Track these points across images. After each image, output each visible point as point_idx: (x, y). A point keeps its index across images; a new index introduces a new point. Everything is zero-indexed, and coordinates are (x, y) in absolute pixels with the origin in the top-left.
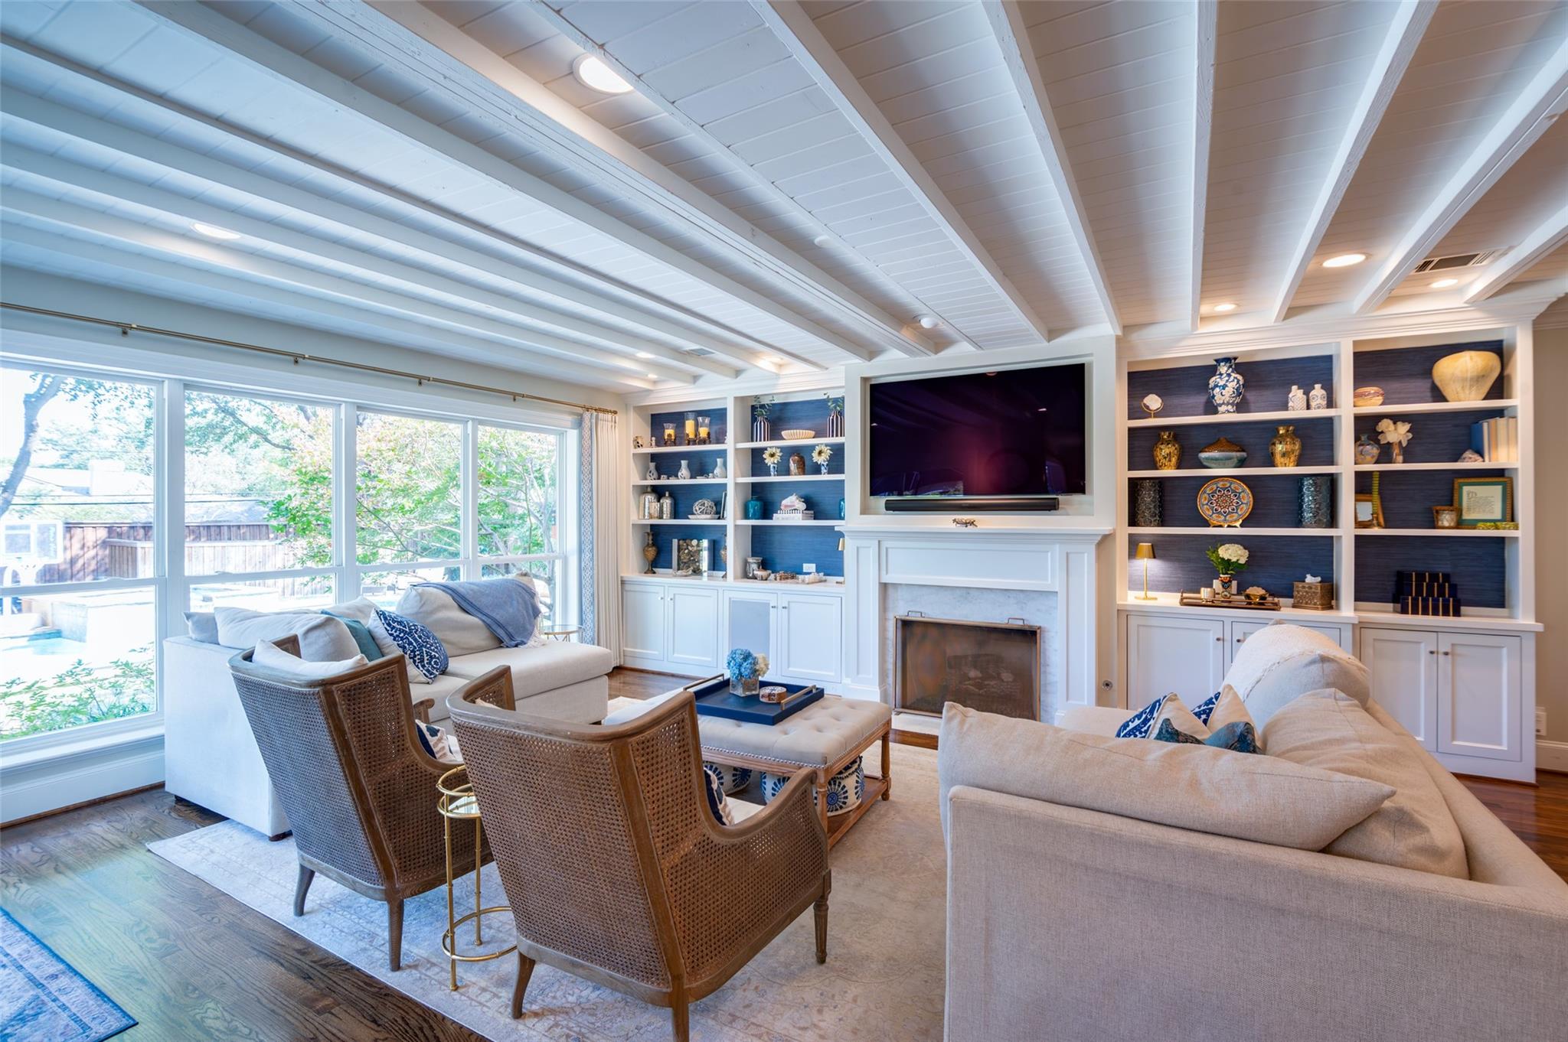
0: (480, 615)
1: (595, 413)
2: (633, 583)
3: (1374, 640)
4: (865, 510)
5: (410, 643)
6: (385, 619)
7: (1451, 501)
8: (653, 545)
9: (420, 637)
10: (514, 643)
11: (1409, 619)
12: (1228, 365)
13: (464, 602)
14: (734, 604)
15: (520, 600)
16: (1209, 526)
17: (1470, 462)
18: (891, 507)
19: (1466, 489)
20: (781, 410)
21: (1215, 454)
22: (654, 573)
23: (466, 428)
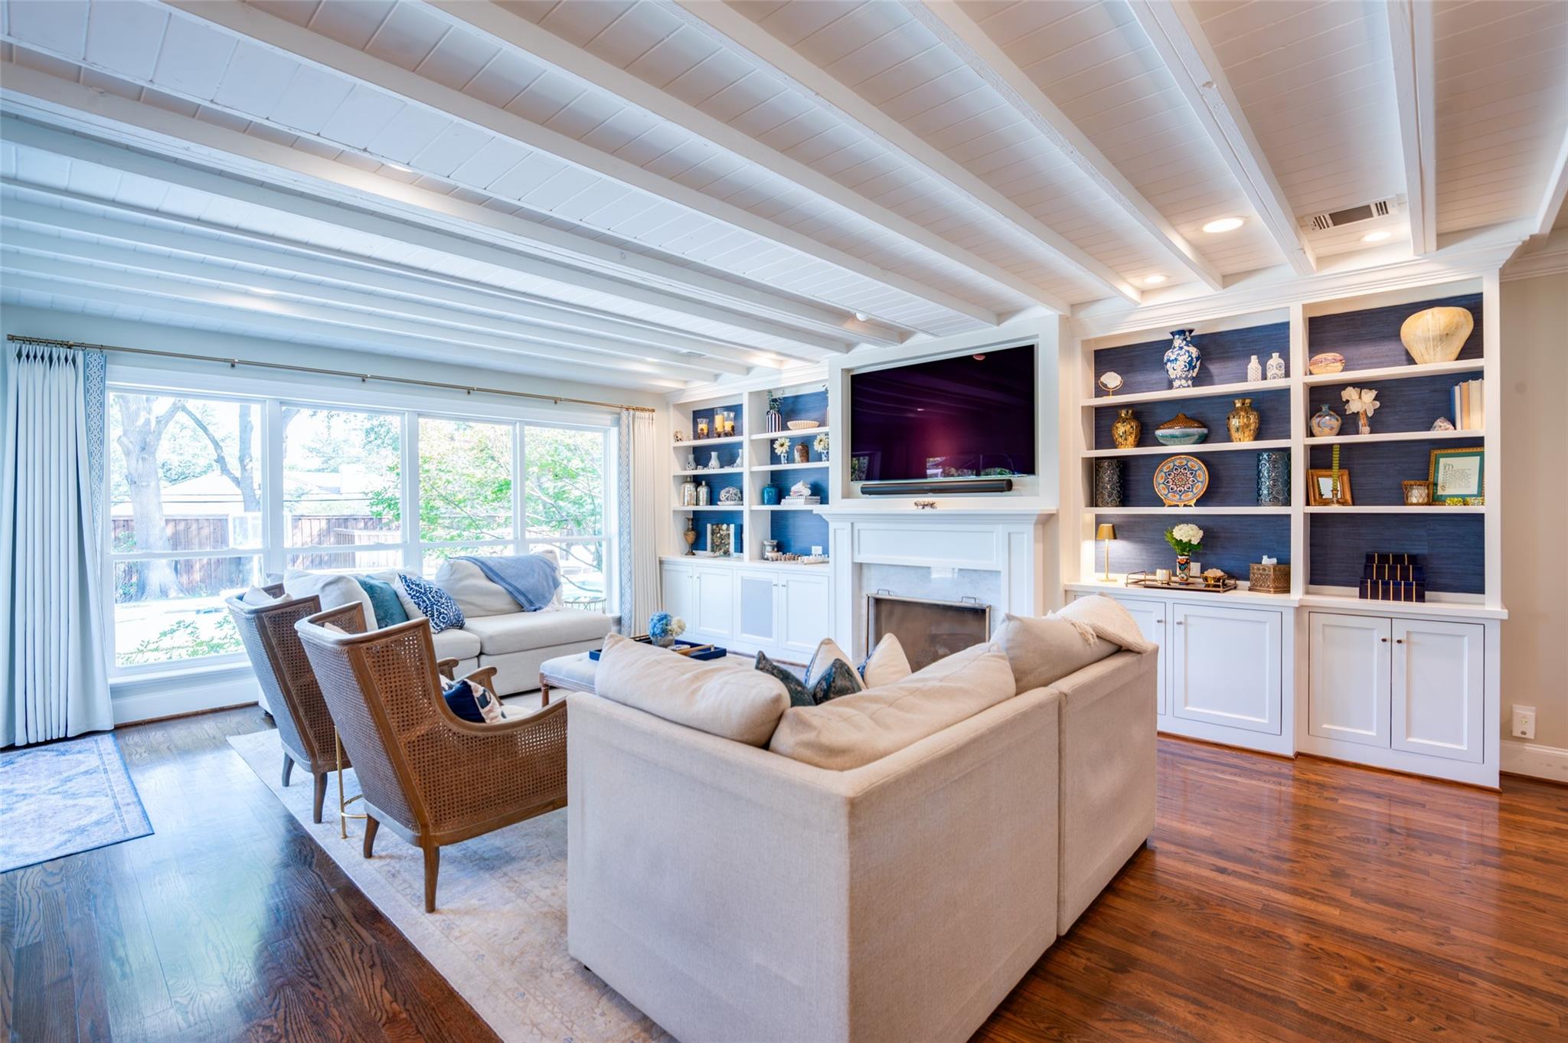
0: (504, 584)
1: (631, 412)
2: (670, 563)
3: (1324, 625)
4: (847, 495)
5: (424, 601)
6: (406, 581)
7: (1425, 476)
8: (693, 529)
9: (433, 597)
10: (533, 608)
11: (1370, 604)
12: (1182, 337)
13: (491, 573)
14: (745, 583)
15: (541, 573)
16: (1163, 505)
17: (1441, 431)
18: (865, 491)
19: (1442, 461)
20: (793, 402)
21: (1176, 431)
22: (694, 554)
23: (514, 430)
